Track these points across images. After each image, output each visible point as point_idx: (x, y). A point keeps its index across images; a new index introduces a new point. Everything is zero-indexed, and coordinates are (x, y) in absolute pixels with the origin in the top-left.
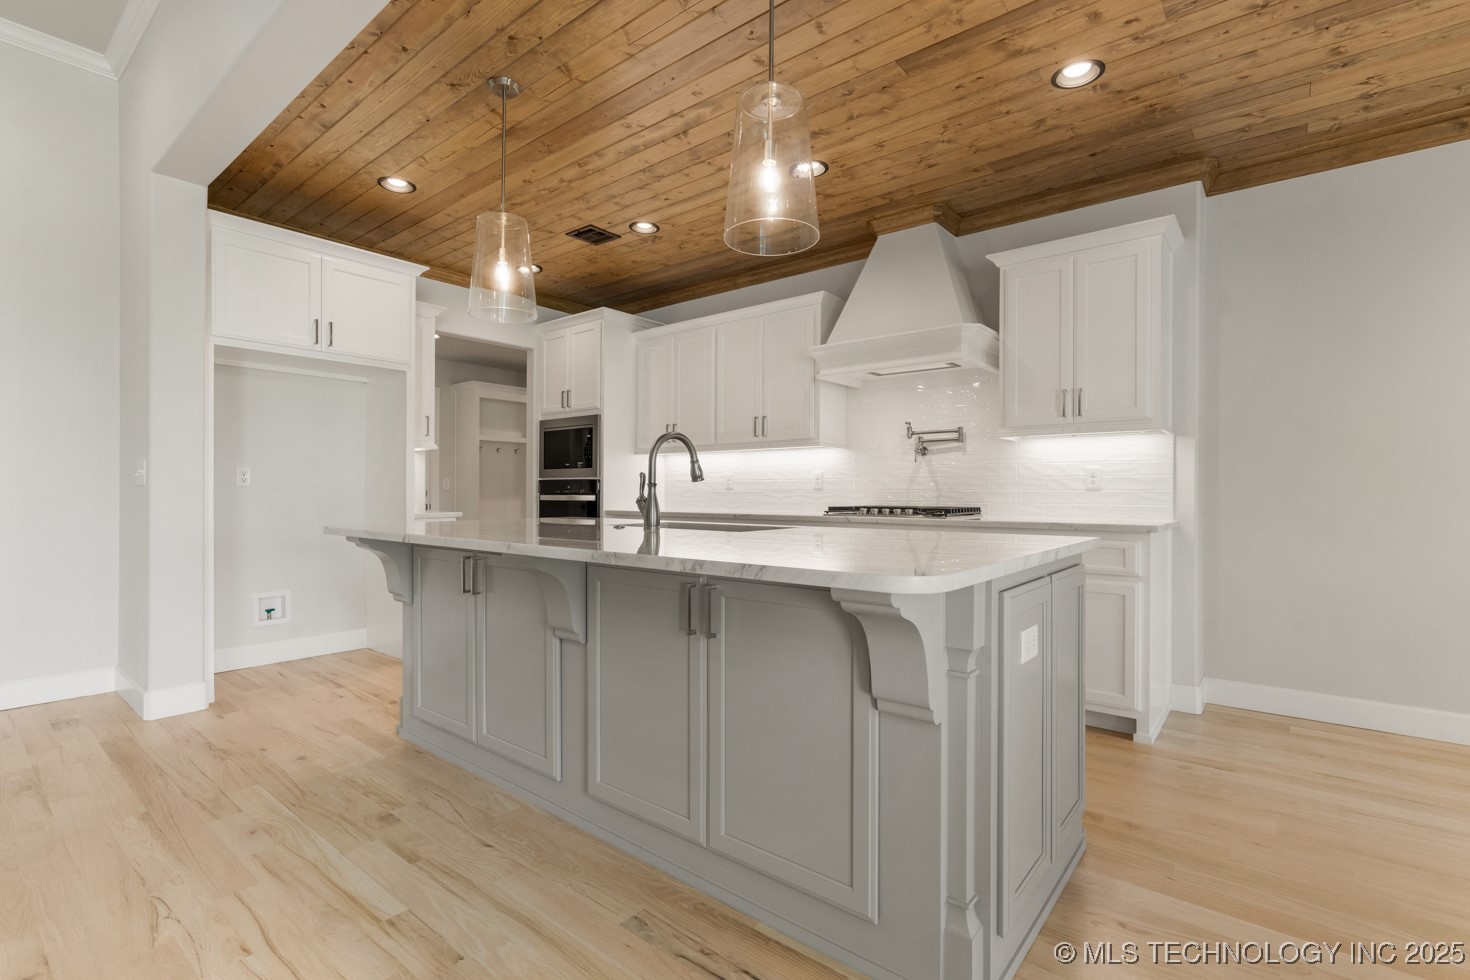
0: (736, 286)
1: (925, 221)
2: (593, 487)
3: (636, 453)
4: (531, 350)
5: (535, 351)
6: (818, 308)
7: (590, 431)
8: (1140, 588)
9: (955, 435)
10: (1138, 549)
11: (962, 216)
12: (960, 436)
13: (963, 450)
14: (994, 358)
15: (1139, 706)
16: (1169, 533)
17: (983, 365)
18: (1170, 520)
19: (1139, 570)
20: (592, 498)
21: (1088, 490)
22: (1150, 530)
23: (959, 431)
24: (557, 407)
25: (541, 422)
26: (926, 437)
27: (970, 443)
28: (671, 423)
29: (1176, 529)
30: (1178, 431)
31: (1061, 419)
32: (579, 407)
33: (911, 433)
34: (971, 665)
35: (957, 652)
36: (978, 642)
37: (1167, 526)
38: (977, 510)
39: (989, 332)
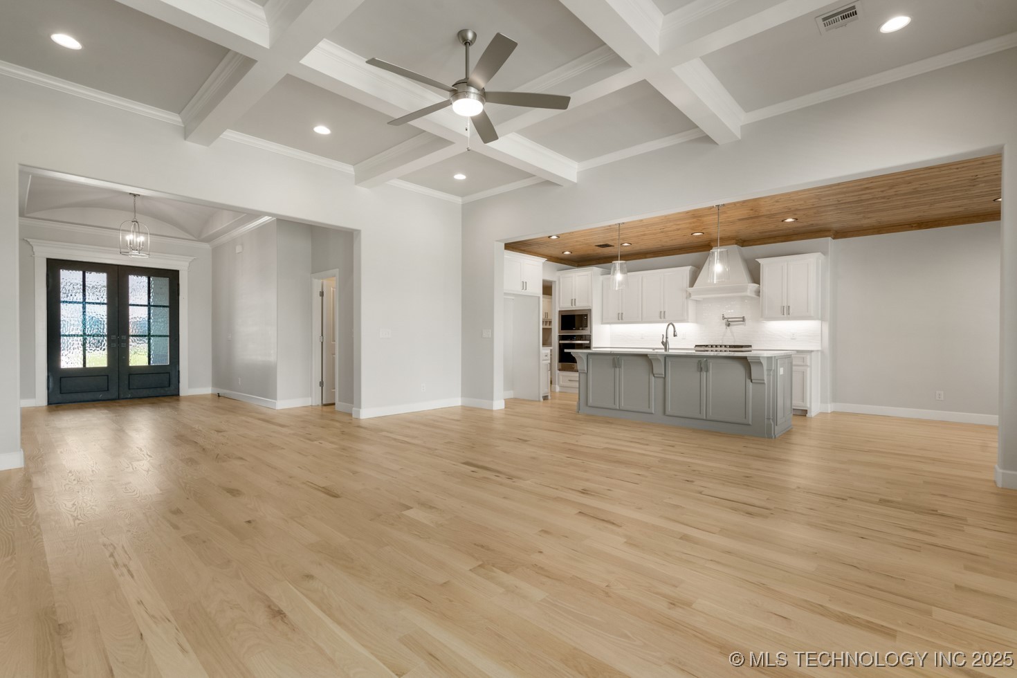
0: (646, 258)
1: (733, 244)
2: (589, 338)
3: (602, 324)
4: (555, 282)
5: (557, 283)
6: (688, 272)
7: (586, 315)
8: (808, 369)
9: (742, 319)
10: (808, 357)
11: (744, 241)
12: (743, 319)
13: (745, 325)
14: (758, 293)
15: (808, 406)
16: (820, 353)
17: (753, 295)
18: (820, 349)
19: (808, 364)
20: (588, 342)
21: (792, 339)
22: (812, 351)
23: (743, 318)
24: (569, 305)
25: (559, 311)
26: (730, 320)
27: (746, 321)
28: (620, 312)
29: (822, 352)
30: (822, 319)
31: (782, 316)
32: (580, 305)
33: (724, 318)
34: (771, 373)
35: (769, 370)
36: (773, 368)
37: (818, 351)
38: (751, 346)
39: (757, 285)
